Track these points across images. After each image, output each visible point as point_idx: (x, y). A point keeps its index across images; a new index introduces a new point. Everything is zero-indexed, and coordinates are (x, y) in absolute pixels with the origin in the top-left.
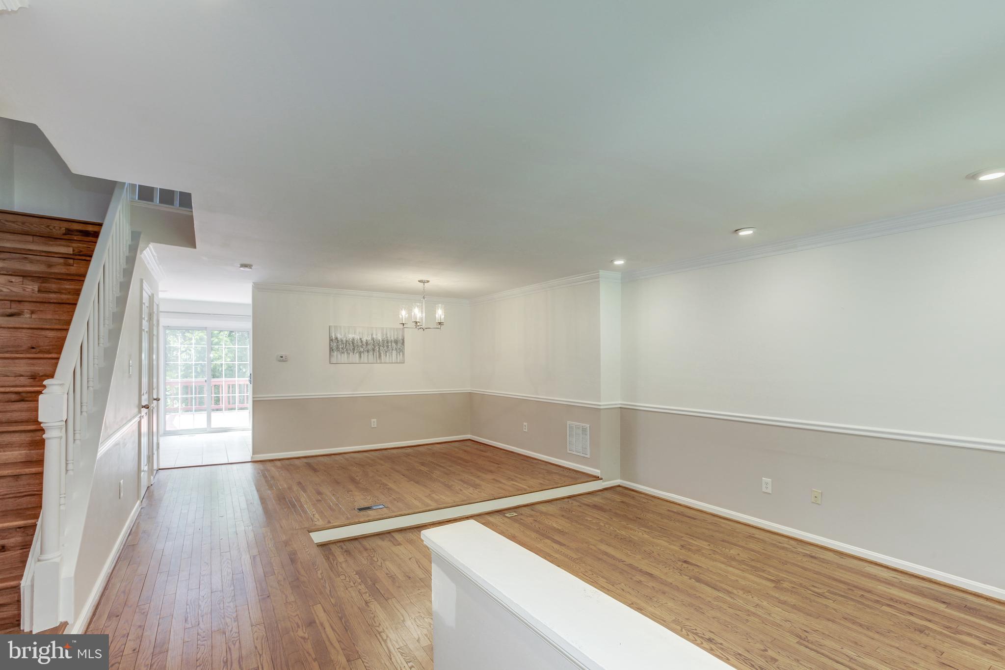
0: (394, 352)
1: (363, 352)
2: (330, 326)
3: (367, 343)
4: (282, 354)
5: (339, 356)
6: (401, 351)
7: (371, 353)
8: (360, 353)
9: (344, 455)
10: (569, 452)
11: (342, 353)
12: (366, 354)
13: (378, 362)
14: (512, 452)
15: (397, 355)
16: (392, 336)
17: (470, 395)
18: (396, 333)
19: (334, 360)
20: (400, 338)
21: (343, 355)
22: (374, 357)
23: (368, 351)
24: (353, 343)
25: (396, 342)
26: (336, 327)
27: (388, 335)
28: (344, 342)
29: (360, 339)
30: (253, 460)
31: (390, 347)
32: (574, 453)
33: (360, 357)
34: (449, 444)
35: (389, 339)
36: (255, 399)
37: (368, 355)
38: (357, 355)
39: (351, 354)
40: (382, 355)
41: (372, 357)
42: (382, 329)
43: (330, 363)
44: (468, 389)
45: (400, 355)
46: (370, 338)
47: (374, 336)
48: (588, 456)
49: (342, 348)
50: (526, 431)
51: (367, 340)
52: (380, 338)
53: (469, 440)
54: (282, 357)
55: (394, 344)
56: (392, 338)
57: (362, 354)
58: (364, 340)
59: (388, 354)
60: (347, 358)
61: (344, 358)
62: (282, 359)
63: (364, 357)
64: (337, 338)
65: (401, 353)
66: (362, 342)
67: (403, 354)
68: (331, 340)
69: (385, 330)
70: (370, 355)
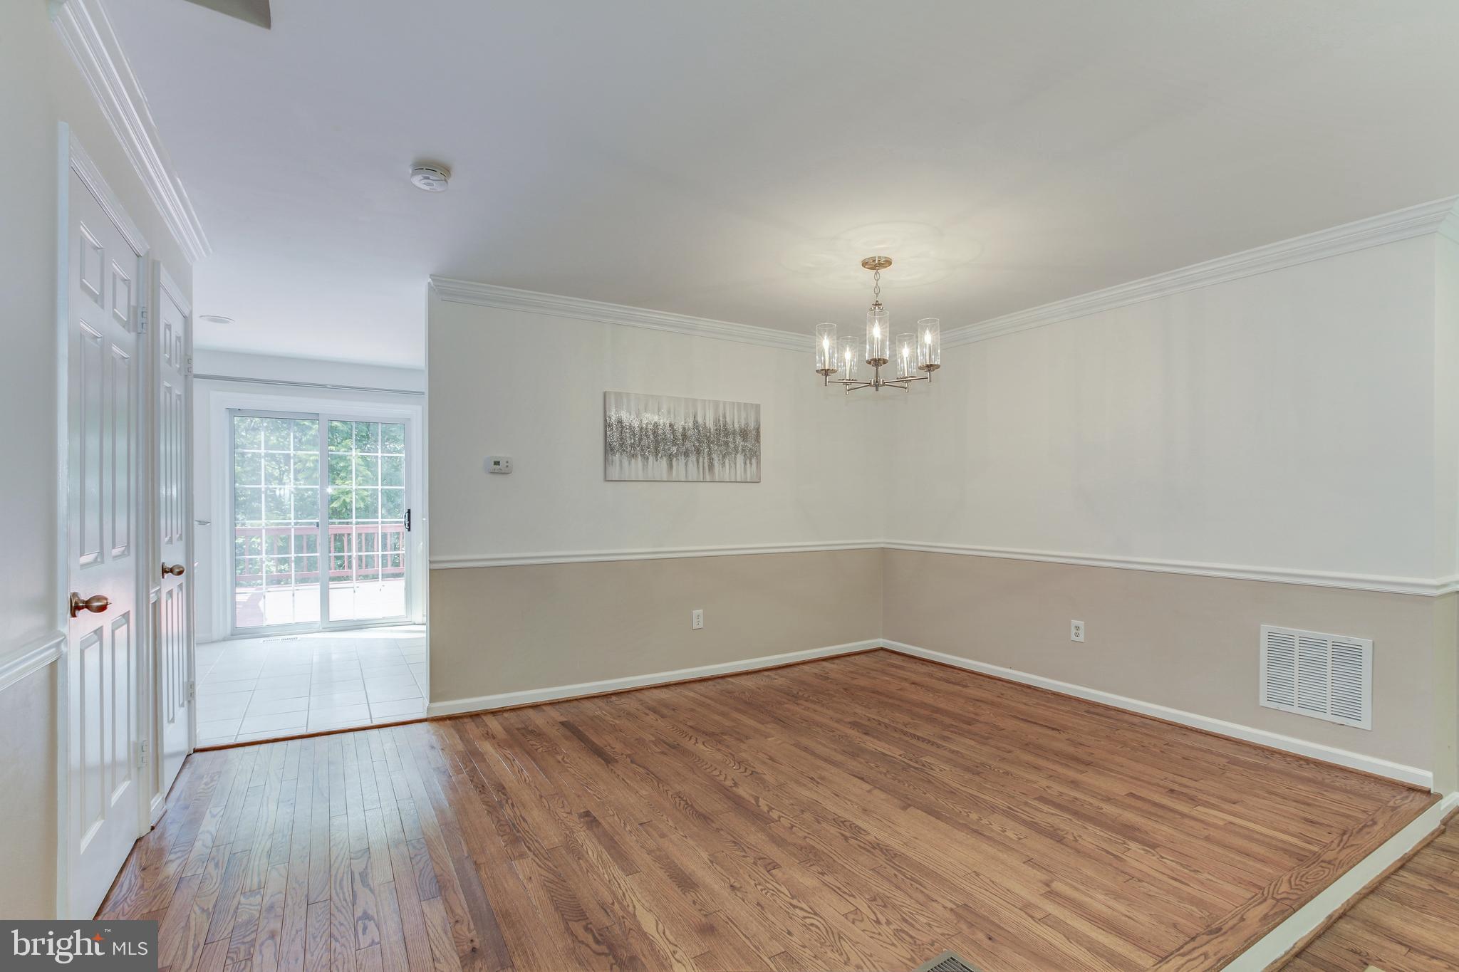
0: (740, 458)
1: (677, 455)
2: (605, 394)
3: (685, 436)
4: (500, 455)
5: (626, 463)
6: (753, 454)
7: (693, 458)
8: (670, 457)
9: (638, 695)
10: (1263, 701)
11: (633, 456)
12: (682, 459)
13: (708, 478)
14: (1029, 687)
15: (745, 464)
16: (736, 420)
17: (884, 554)
18: (743, 415)
19: (614, 473)
20: (752, 425)
21: (633, 460)
22: (698, 467)
23: (686, 454)
24: (655, 433)
25: (744, 434)
26: (619, 395)
27: (728, 419)
28: (637, 430)
29: (671, 425)
30: (430, 716)
31: (732, 445)
32: (1295, 710)
33: (670, 466)
34: (848, 659)
35: (730, 427)
36: (436, 566)
37: (686, 464)
38: (664, 462)
39: (651, 459)
40: (716, 463)
41: (695, 463)
42: (716, 404)
43: (606, 480)
44: (881, 541)
45: (751, 464)
46: (691, 424)
47: (700, 420)
48: (1366, 724)
49: (632, 445)
50: (1081, 638)
51: (684, 429)
52: (710, 424)
53: (882, 649)
54: (497, 463)
55: (739, 440)
56: (736, 426)
57: (675, 459)
58: (679, 427)
59: (727, 461)
60: (643, 469)
61: (635, 467)
62: (498, 467)
63: (679, 464)
64: (620, 422)
65: (754, 461)
66: (673, 432)
67: (758, 463)
68: (607, 425)
69: (721, 406)
70: (690, 463)
